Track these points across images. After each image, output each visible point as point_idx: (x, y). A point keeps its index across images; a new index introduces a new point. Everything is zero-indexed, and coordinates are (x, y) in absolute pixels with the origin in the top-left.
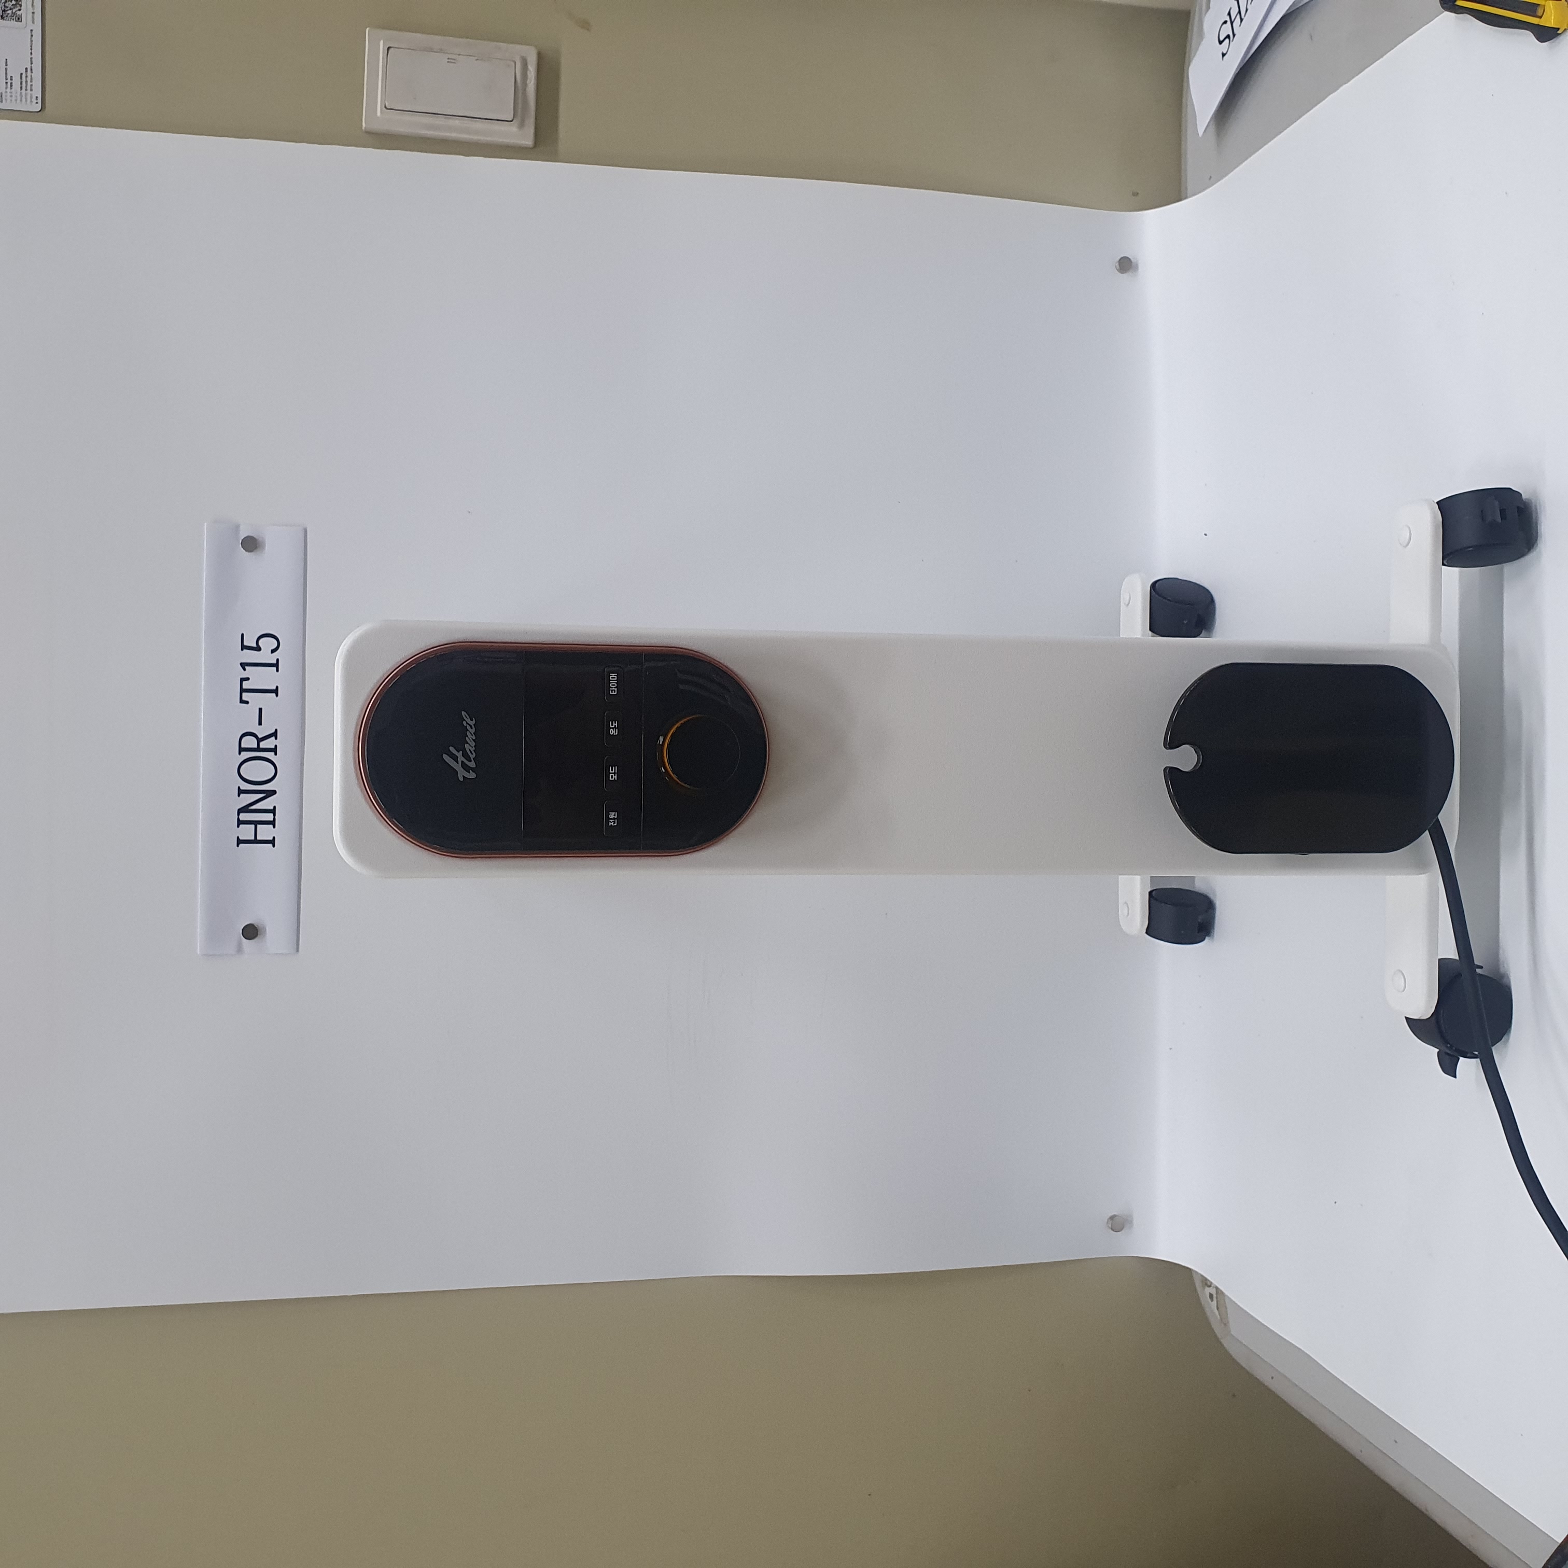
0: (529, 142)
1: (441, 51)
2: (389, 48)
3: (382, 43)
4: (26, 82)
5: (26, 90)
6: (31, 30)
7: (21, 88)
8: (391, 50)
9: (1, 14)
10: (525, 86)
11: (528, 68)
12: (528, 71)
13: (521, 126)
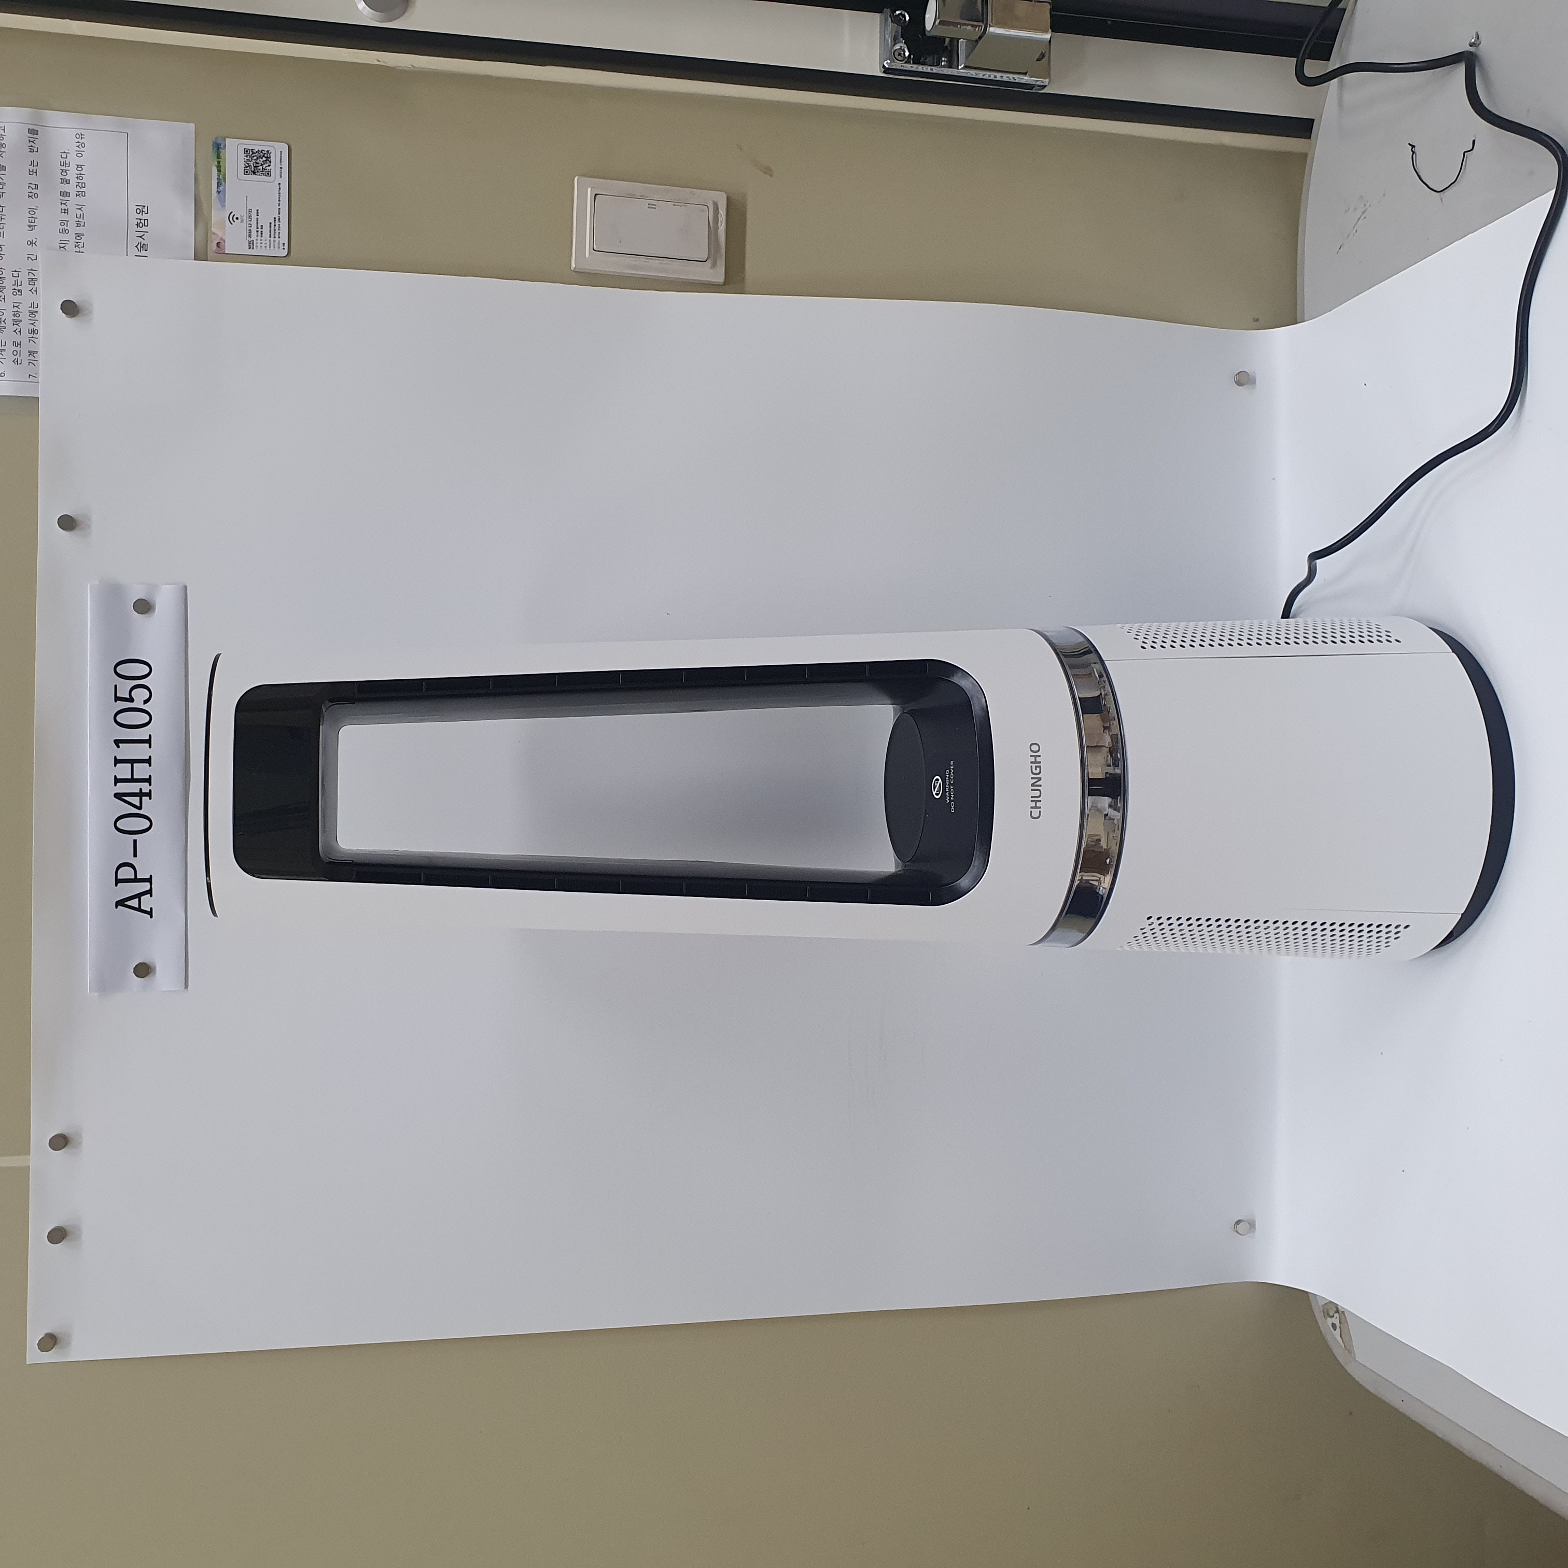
0: (720, 279)
1: (642, 197)
2: (596, 195)
3: (589, 190)
4: (275, 230)
5: (275, 238)
6: (279, 184)
7: (270, 236)
8: (598, 196)
9: (253, 169)
10: (717, 228)
11: (719, 212)
12: (719, 215)
13: (714, 265)
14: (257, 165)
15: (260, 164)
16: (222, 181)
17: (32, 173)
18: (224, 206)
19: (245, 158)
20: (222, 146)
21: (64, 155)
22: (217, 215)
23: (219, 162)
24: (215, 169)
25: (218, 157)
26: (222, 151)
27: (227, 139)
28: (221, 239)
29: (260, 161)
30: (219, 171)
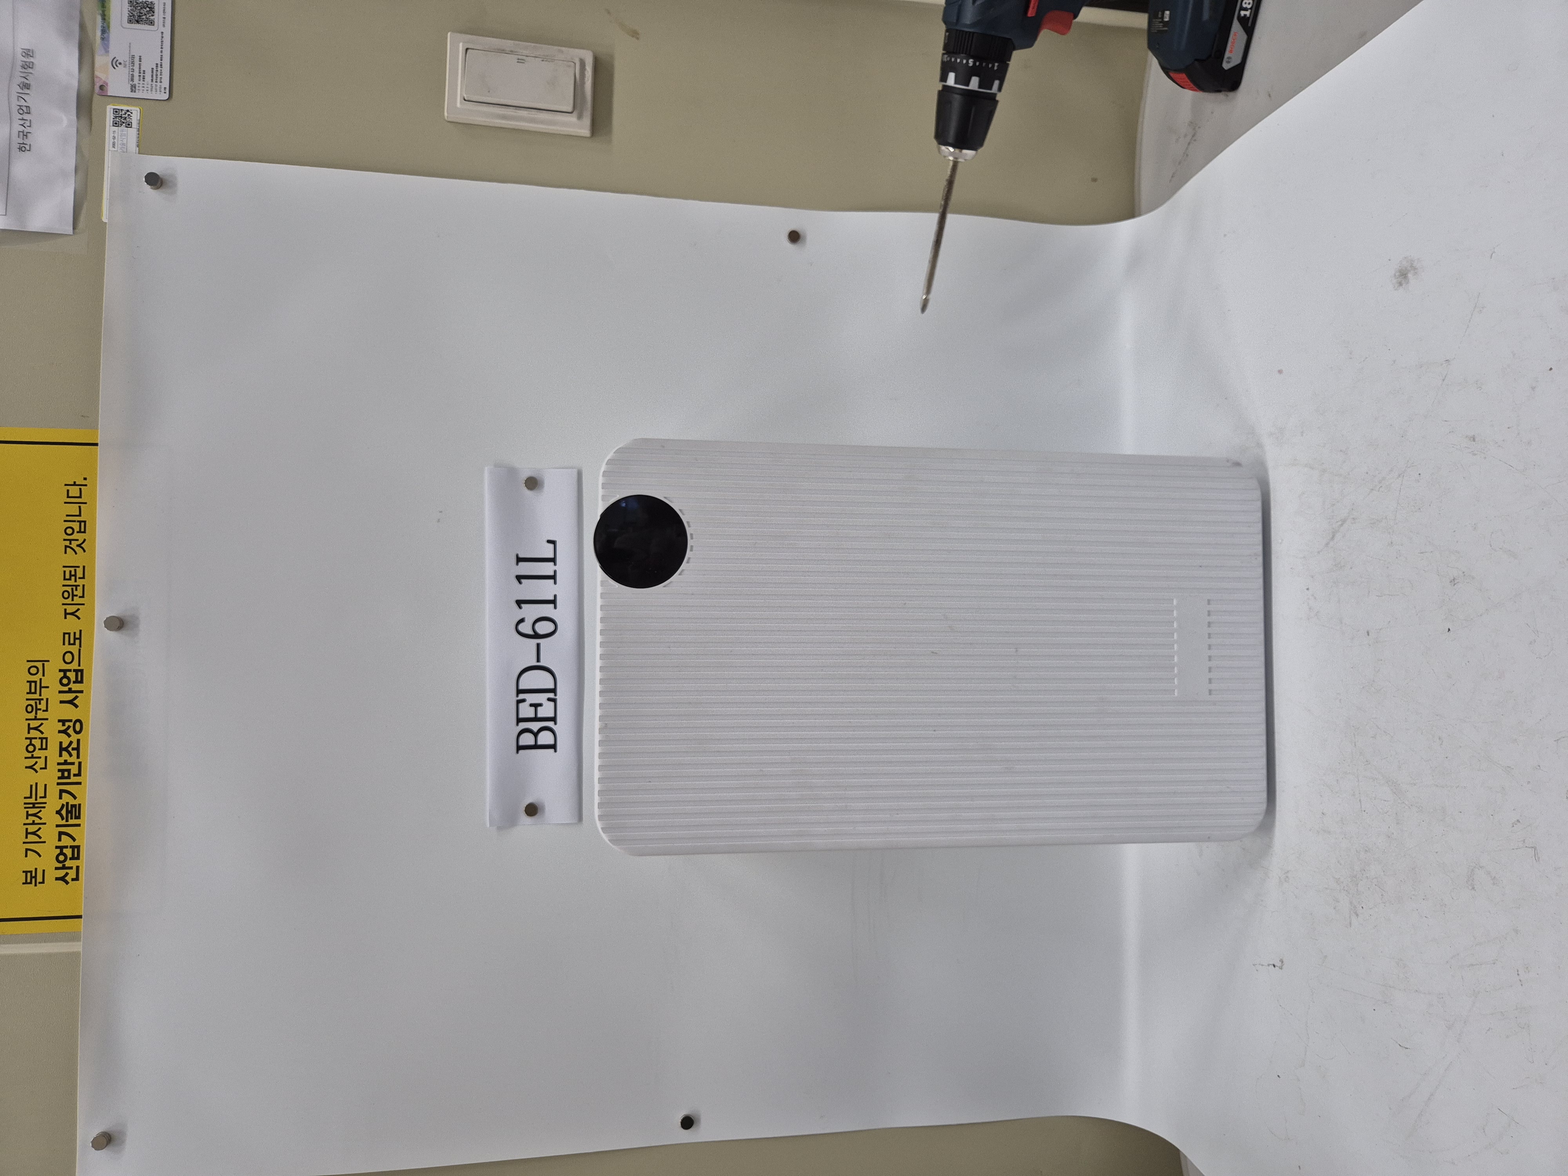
0: (586, 132)
1: (512, 52)
2: (467, 49)
3: (461, 44)
4: (157, 75)
5: (156, 82)
7: (152, 80)
8: (469, 51)
9: (136, 19)
10: (582, 81)
11: (585, 69)
13: (580, 117)
14: (141, 15)
15: (143, 14)
16: (107, 29)
18: (107, 51)
19: (130, 8)
22: (101, 60)
23: (103, 11)
24: (99, 18)
25: (103, 6)
26: (107, 2)
28: (105, 82)
29: (144, 11)
30: (104, 19)
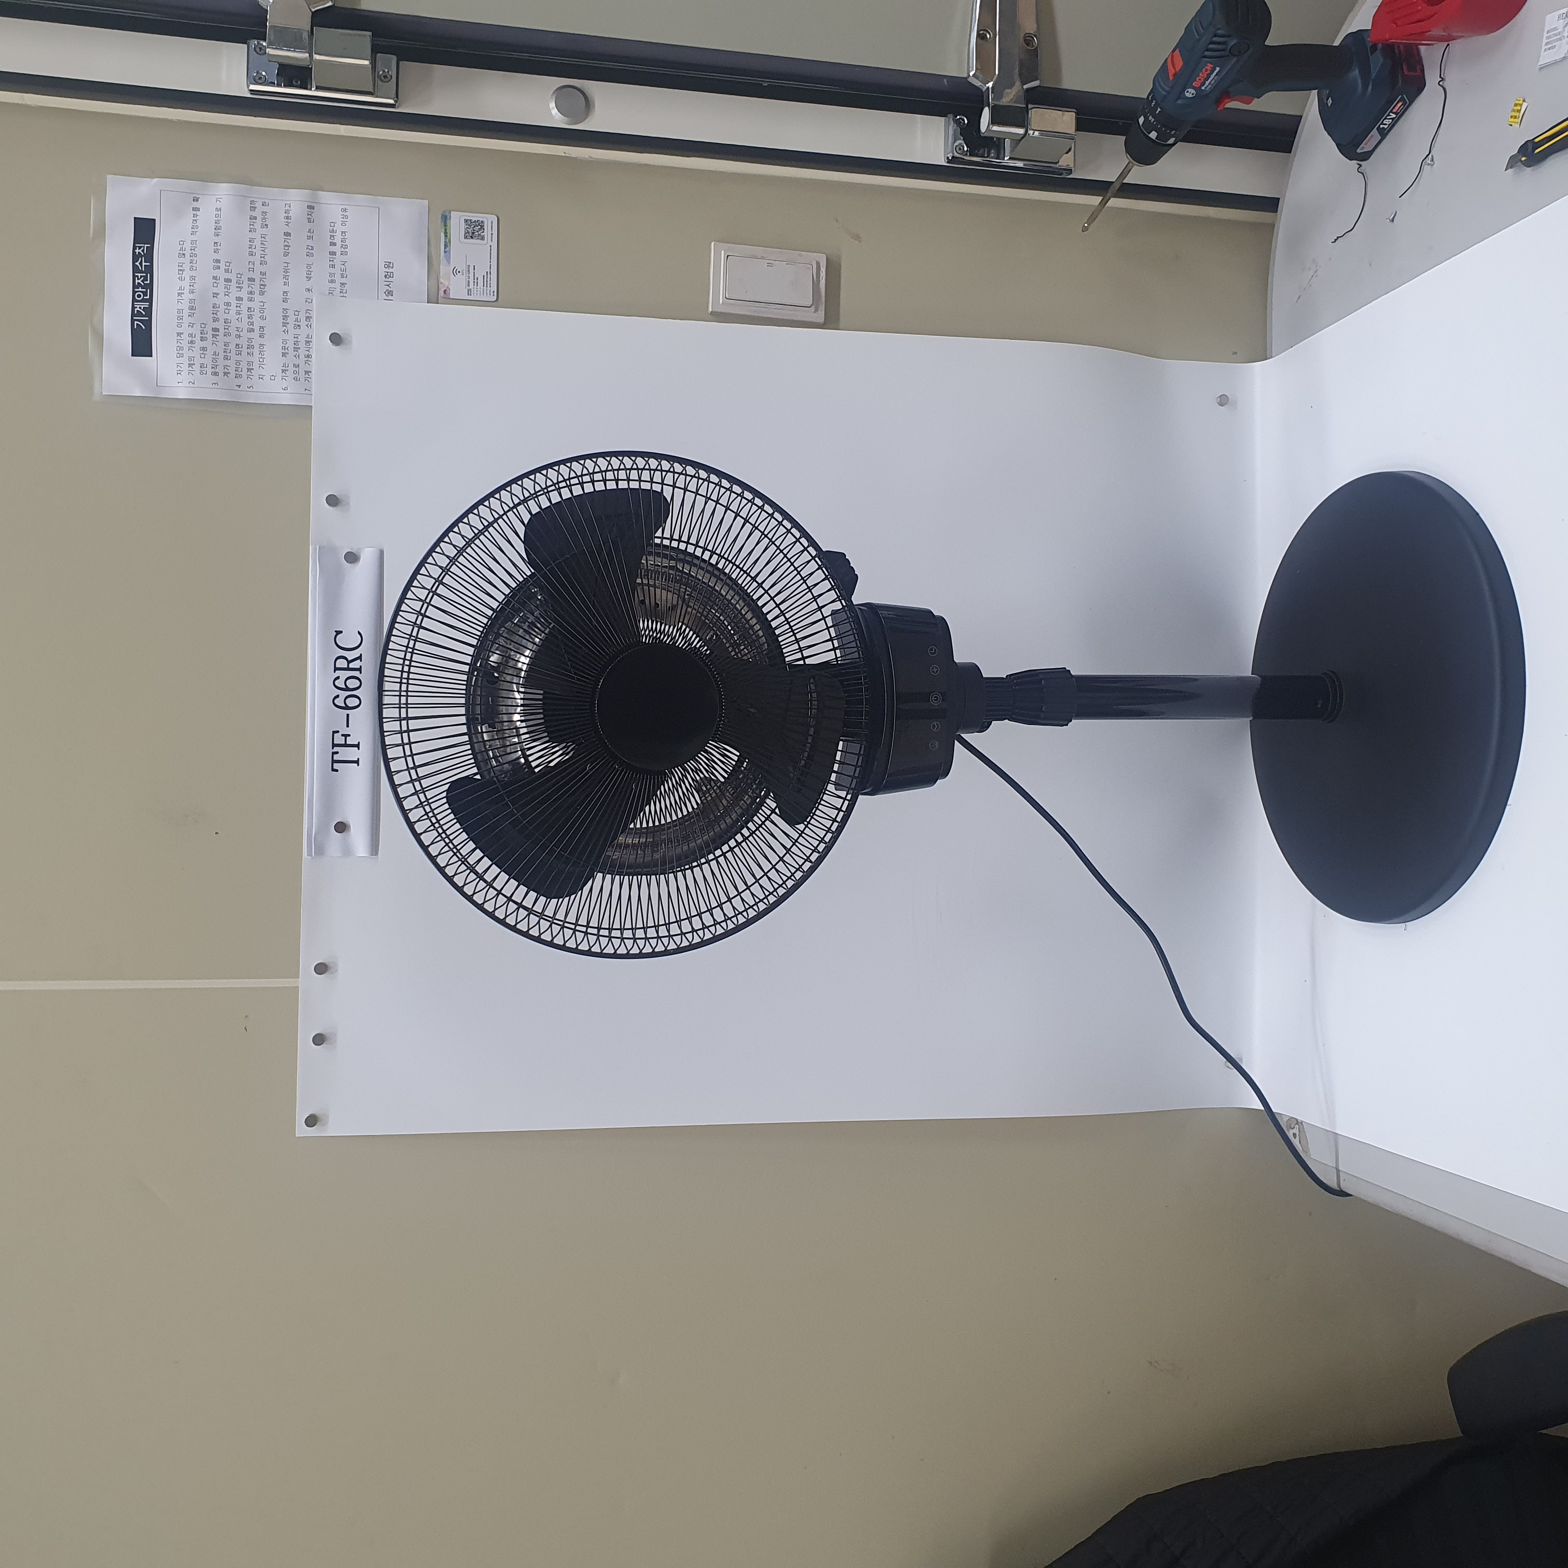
0: (822, 320)
1: (763, 258)
2: (728, 256)
3: (723, 252)
4: (487, 281)
5: (487, 287)
6: (491, 246)
7: (484, 286)
8: (729, 257)
9: (471, 235)
10: (818, 281)
11: (820, 269)
12: (821, 272)
13: (816, 310)
14: (474, 232)
15: (476, 231)
16: (448, 244)
17: (309, 238)
18: (449, 262)
19: (466, 226)
20: (448, 217)
21: (332, 224)
22: (444, 269)
23: (446, 230)
24: (443, 235)
25: (445, 226)
26: (448, 221)
27: (452, 212)
28: (447, 287)
29: (476, 229)
30: (446, 236)
